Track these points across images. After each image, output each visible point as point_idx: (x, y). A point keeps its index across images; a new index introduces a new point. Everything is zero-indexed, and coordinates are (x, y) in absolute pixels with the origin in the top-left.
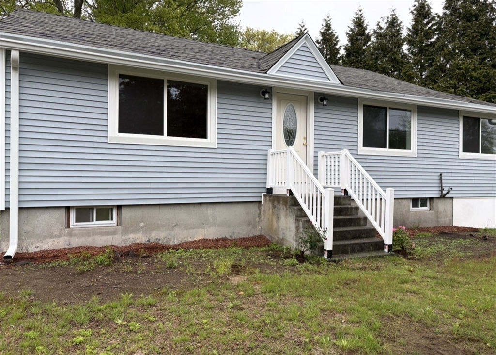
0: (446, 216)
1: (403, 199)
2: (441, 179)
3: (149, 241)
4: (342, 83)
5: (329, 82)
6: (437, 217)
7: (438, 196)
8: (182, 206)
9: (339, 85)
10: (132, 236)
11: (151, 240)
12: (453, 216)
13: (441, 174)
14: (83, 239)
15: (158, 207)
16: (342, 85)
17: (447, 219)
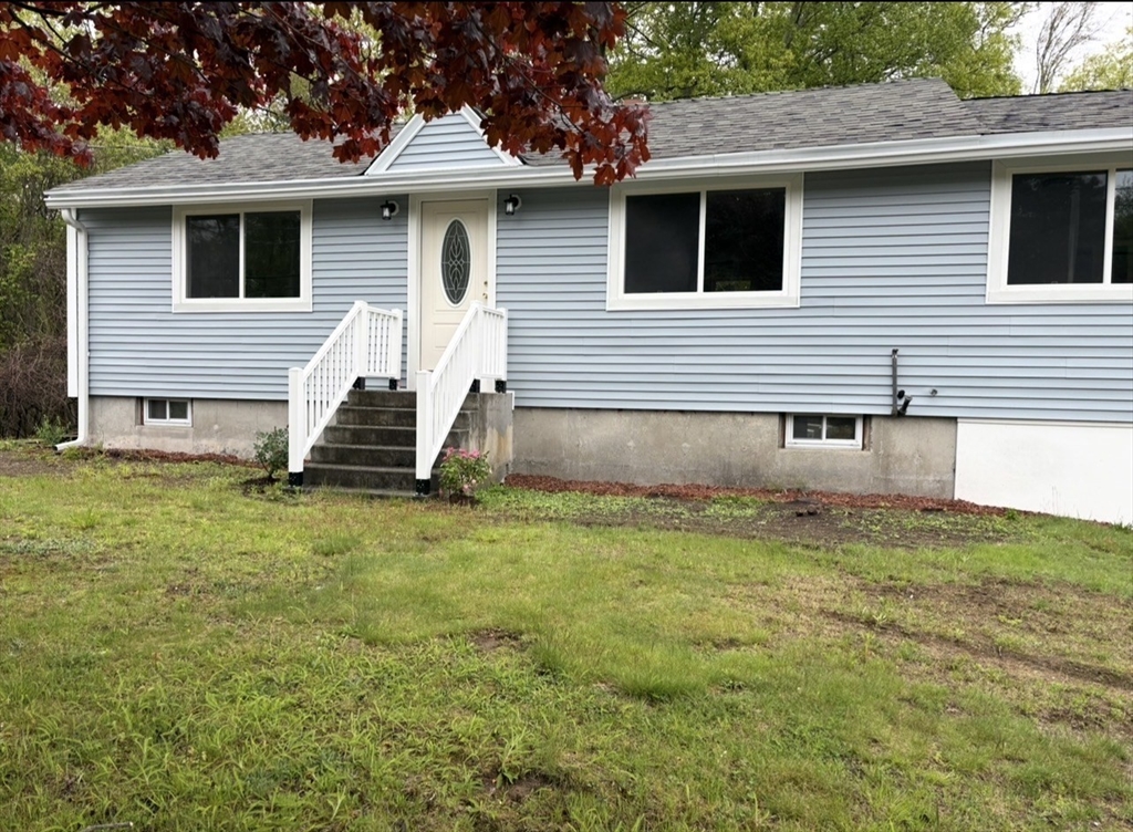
0: (925, 468)
1: (752, 413)
2: (894, 366)
3: (224, 451)
4: (524, 163)
5: (501, 165)
6: (886, 469)
7: (888, 411)
8: (266, 404)
9: (519, 168)
10: (204, 442)
11: (228, 451)
12: (954, 470)
13: (895, 352)
14: (153, 440)
15: (235, 404)
16: (526, 167)
17: (931, 478)
